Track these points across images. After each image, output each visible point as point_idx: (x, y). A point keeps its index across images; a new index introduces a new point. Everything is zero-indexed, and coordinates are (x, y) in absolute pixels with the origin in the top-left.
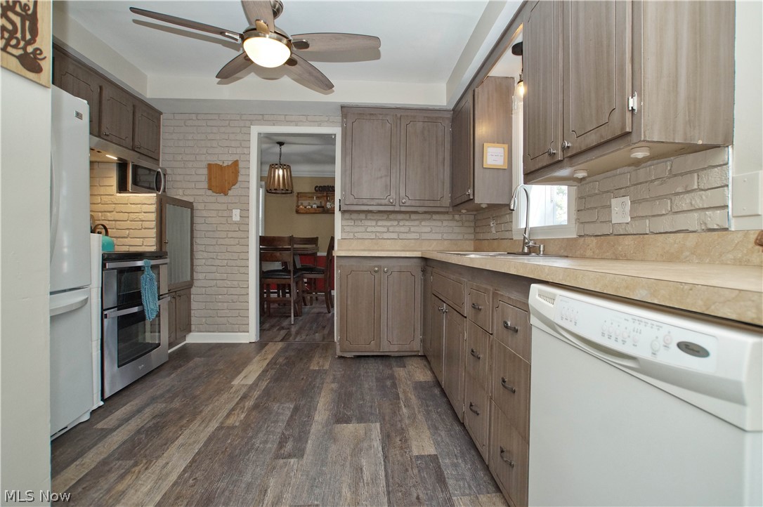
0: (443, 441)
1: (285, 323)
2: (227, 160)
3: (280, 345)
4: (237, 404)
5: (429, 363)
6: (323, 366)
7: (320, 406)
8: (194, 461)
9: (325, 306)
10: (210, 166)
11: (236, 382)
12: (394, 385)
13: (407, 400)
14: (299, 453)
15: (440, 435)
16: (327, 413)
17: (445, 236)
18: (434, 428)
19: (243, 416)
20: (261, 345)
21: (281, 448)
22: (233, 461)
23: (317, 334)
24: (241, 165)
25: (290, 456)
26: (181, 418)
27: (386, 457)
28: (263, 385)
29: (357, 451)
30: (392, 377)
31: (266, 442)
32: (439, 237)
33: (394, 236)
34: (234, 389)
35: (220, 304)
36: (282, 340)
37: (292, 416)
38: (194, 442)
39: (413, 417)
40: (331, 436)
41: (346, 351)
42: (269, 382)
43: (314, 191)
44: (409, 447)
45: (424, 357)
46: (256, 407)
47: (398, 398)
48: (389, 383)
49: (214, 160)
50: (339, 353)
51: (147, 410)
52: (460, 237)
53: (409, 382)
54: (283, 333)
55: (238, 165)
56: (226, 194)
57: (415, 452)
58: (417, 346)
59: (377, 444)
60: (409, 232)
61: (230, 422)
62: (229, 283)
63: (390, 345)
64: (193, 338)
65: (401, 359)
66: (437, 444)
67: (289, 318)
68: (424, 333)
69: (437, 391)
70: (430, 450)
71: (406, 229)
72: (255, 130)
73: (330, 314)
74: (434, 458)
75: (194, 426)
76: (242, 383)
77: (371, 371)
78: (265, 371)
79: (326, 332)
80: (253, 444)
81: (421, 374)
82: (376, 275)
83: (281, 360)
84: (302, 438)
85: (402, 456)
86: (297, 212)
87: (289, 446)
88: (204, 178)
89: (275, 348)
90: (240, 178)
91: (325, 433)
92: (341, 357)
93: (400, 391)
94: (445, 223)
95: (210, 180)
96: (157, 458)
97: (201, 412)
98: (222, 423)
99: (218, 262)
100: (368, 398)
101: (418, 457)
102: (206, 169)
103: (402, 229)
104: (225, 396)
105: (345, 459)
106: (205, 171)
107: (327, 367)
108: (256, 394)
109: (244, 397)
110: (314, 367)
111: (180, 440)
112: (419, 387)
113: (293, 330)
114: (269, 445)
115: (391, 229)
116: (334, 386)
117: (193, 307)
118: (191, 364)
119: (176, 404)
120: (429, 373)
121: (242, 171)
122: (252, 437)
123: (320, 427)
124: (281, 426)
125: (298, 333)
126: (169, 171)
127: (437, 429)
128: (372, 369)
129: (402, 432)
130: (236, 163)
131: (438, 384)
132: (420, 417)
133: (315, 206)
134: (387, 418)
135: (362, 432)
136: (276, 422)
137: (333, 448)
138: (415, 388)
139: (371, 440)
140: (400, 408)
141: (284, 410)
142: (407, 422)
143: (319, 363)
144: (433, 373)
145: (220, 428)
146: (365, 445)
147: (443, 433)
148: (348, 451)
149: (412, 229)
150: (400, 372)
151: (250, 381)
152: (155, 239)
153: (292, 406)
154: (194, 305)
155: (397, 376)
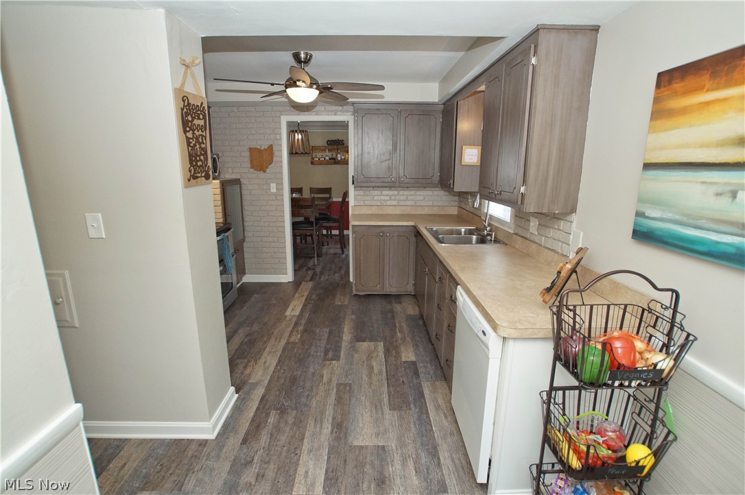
0: (420, 353)
1: (310, 264)
2: (264, 145)
3: (311, 284)
4: (293, 328)
5: (418, 301)
6: (344, 302)
7: (345, 330)
8: (279, 361)
9: (339, 246)
10: (251, 150)
11: (288, 313)
12: (393, 317)
13: (401, 327)
14: (337, 358)
15: (419, 350)
16: (350, 335)
17: (435, 203)
18: (416, 346)
19: (299, 336)
20: (297, 284)
21: (326, 355)
22: (302, 361)
23: (336, 275)
24: (275, 148)
25: (332, 360)
26: (263, 336)
27: (386, 362)
28: (307, 315)
29: (370, 357)
30: (392, 311)
31: (317, 352)
32: (430, 203)
33: (395, 203)
34: (288, 318)
35: (265, 254)
36: (311, 280)
37: (329, 337)
38: (276, 351)
39: (404, 339)
40: (353, 349)
41: (359, 291)
42: (310, 314)
43: (326, 145)
44: (400, 357)
45: (415, 296)
46: (305, 331)
47: (395, 326)
48: (389, 315)
49: (254, 145)
50: (354, 292)
51: (240, 331)
52: (447, 204)
53: (403, 315)
54: (310, 273)
55: (272, 149)
56: (264, 171)
57: (404, 360)
58: (410, 289)
59: (381, 354)
60: (407, 200)
61: (292, 339)
62: (271, 239)
63: (391, 288)
64: (248, 278)
65: (398, 297)
66: (416, 355)
67: (313, 259)
68: (415, 280)
69: (421, 322)
70: (412, 358)
71: (404, 198)
72: (284, 120)
73: (344, 256)
74: (414, 363)
75: (272, 341)
76: (292, 314)
77: (377, 306)
78: (304, 305)
79: (343, 272)
80: (310, 353)
81: (411, 309)
82: (381, 238)
83: (314, 297)
84: (337, 349)
85: (396, 361)
86: (312, 163)
87: (330, 354)
88: (247, 160)
89: (307, 287)
90: (275, 159)
91: (351, 347)
92: (356, 295)
93: (397, 321)
94: (435, 193)
95: (251, 161)
96: (260, 358)
97: (273, 333)
98: (288, 340)
99: (262, 224)
100: (375, 326)
101: (404, 362)
102: (248, 153)
103: (402, 198)
104: (284, 323)
105: (364, 362)
106: (247, 154)
107: (346, 303)
108: (303, 321)
109: (296, 324)
110: (338, 303)
111: (267, 350)
112: (410, 318)
113: (318, 270)
114: (319, 354)
115: (393, 198)
116: (353, 317)
117: (246, 256)
118: (253, 299)
119: (256, 327)
120: (417, 308)
121: (276, 154)
122: (307, 349)
123: (347, 344)
124: (323, 343)
125: (322, 273)
126: (220, 155)
127: (417, 346)
128: (378, 305)
129: (397, 348)
130: (271, 147)
131: (422, 317)
132: (408, 339)
133: (327, 158)
134: (388, 340)
135: (373, 348)
136: (320, 340)
137: (356, 356)
138: (407, 320)
139: (378, 352)
140: (396, 333)
141: (324, 333)
142: (400, 341)
143: (340, 299)
144: (420, 308)
145: (288, 343)
146: (375, 354)
147: (421, 350)
148: (365, 358)
149: (409, 198)
150: (398, 308)
151: (297, 312)
152: (221, 214)
153: (328, 330)
154: (246, 255)
155: (395, 310)
